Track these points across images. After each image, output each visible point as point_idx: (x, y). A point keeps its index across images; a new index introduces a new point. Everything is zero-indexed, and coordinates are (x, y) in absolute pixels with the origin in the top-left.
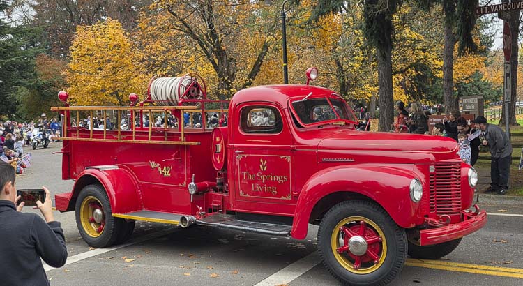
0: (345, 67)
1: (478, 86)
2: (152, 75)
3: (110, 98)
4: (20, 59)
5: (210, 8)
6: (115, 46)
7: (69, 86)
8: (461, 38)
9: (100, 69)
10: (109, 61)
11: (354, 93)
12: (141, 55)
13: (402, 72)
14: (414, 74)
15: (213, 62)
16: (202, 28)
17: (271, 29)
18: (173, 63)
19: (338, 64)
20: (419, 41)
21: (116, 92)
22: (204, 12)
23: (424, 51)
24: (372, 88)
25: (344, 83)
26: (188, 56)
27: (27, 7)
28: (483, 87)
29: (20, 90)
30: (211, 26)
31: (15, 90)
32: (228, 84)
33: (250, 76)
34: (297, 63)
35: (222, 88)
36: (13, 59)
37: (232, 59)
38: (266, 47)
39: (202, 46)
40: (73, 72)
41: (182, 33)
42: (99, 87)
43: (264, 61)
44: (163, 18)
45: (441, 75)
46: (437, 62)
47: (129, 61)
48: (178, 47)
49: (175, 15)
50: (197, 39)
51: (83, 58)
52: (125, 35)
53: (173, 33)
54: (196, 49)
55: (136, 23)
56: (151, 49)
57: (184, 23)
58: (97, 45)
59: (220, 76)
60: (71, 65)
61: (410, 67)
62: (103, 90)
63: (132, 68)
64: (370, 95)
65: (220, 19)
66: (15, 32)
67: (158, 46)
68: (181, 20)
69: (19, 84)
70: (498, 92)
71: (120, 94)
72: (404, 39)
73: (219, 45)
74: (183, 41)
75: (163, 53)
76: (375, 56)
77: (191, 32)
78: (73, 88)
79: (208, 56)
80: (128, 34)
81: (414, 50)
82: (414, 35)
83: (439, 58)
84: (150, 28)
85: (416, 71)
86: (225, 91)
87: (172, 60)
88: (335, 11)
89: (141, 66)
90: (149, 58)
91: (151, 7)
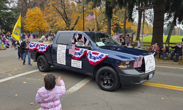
0: (99, 24)
1: (130, 30)
2: (49, 23)
3: (37, 28)
4: (12, 17)
5: (64, 6)
6: (38, 15)
7: (26, 25)
8: (129, 17)
9: (34, 21)
10: (37, 19)
11: (101, 30)
12: (46, 18)
13: (113, 26)
14: (115, 27)
15: (65, 20)
16: (62, 11)
17: (80, 13)
18: (54, 20)
19: (97, 23)
20: (117, 18)
21: (39, 27)
22: (62, 7)
23: (118, 21)
24: (105, 30)
25: (98, 28)
26: (58, 18)
27: (14, 3)
28: (131, 31)
29: (13, 25)
30: (64, 11)
31: (11, 25)
32: (69, 26)
33: (74, 25)
34: (87, 22)
35: (67, 27)
36: (10, 17)
37: (70, 20)
38: (79, 17)
39: (62, 16)
40: (27, 21)
41: (57, 12)
42: (34, 25)
43: (78, 21)
44: (51, 8)
45: (122, 27)
46: (121, 24)
47: (42, 19)
48: (55, 16)
49: (55, 7)
50: (60, 14)
51: (30, 17)
52: (41, 12)
53: (54, 12)
54: (60, 17)
55: (44, 9)
56: (48, 16)
57: (57, 10)
58: (33, 14)
59: (67, 24)
60: (26, 19)
61: (115, 25)
62: (35, 26)
63: (43, 21)
64: (105, 31)
65: (67, 9)
66: (10, 9)
67: (50, 15)
68: (56, 9)
69: (12, 23)
70: (135, 32)
71: (40, 27)
72: (114, 18)
73: (66, 16)
74: (57, 14)
75: (52, 17)
76: (106, 21)
77: (59, 12)
78: (27, 25)
79: (64, 19)
80: (42, 12)
81: (116, 21)
82: (116, 17)
83: (122, 23)
84: (48, 10)
85: (116, 26)
86: (68, 28)
87: (54, 19)
88: (98, 6)
89: (45, 20)
90: (48, 18)
91: (48, 5)
